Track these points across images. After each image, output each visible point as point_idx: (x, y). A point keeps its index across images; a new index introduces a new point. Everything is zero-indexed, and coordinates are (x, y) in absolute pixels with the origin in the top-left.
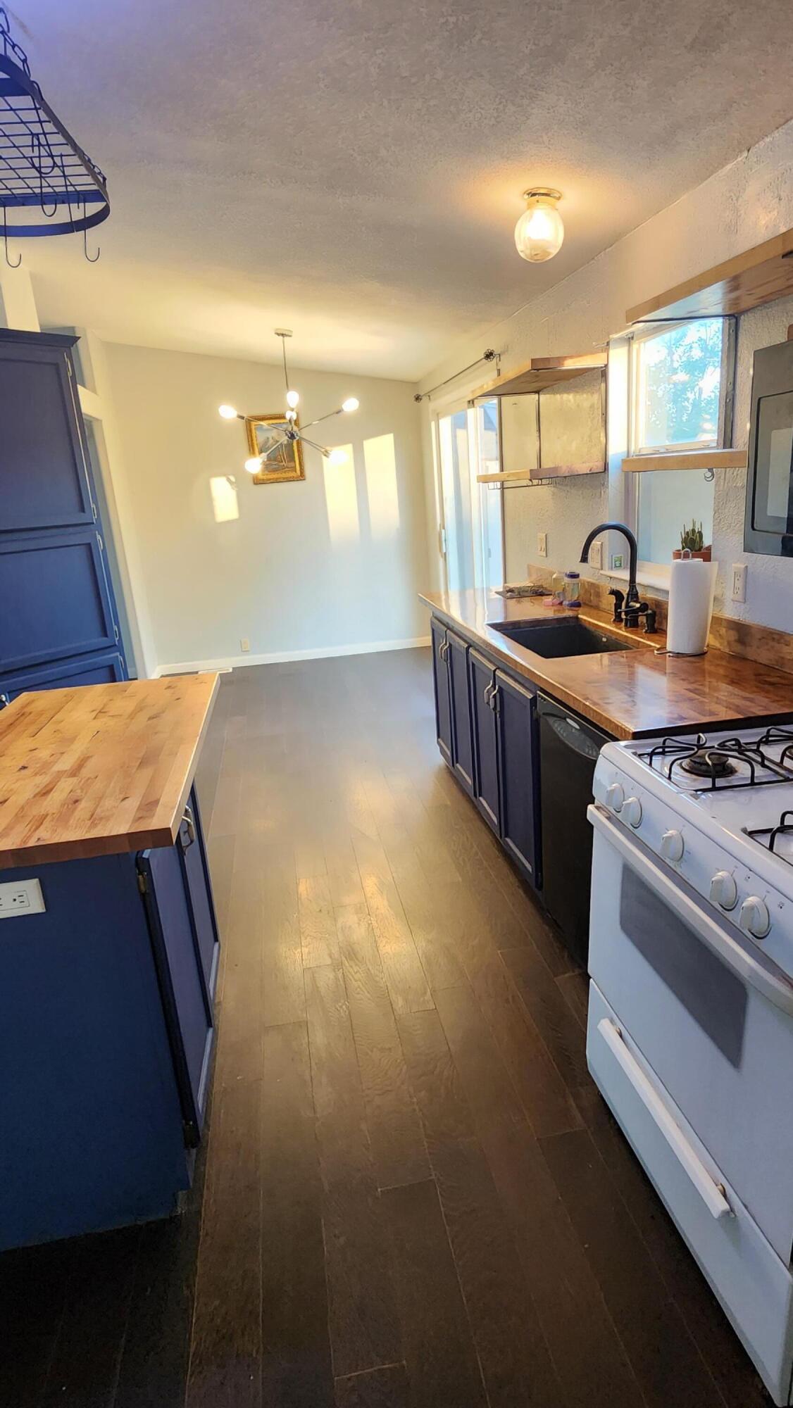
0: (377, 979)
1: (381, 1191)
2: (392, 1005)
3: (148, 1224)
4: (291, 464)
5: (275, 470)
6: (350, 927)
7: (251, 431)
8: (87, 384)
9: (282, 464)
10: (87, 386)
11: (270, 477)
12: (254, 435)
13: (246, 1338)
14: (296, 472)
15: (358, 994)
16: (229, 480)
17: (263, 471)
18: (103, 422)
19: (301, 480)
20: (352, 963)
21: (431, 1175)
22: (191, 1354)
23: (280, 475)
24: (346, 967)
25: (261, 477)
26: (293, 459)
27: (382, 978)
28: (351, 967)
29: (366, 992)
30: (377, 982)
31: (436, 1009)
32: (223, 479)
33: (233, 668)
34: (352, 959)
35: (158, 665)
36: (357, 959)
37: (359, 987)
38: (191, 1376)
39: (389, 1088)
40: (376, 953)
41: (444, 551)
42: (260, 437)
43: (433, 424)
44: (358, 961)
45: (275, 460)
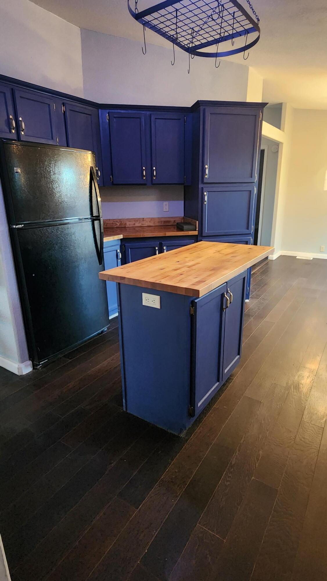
0: (303, 402)
1: (253, 479)
2: (303, 415)
3: (171, 433)
6: (303, 377)
10: (281, 129)
13: (178, 488)
15: (290, 403)
18: (284, 144)
20: (295, 390)
21: (278, 488)
22: (161, 479)
24: (292, 391)
27: (305, 403)
28: (294, 392)
29: (294, 405)
30: (302, 403)
31: (324, 428)
33: (313, 258)
34: (296, 389)
35: (281, 250)
36: (298, 390)
37: (292, 401)
38: (157, 485)
39: (281, 445)
40: (309, 392)
44: (299, 392)
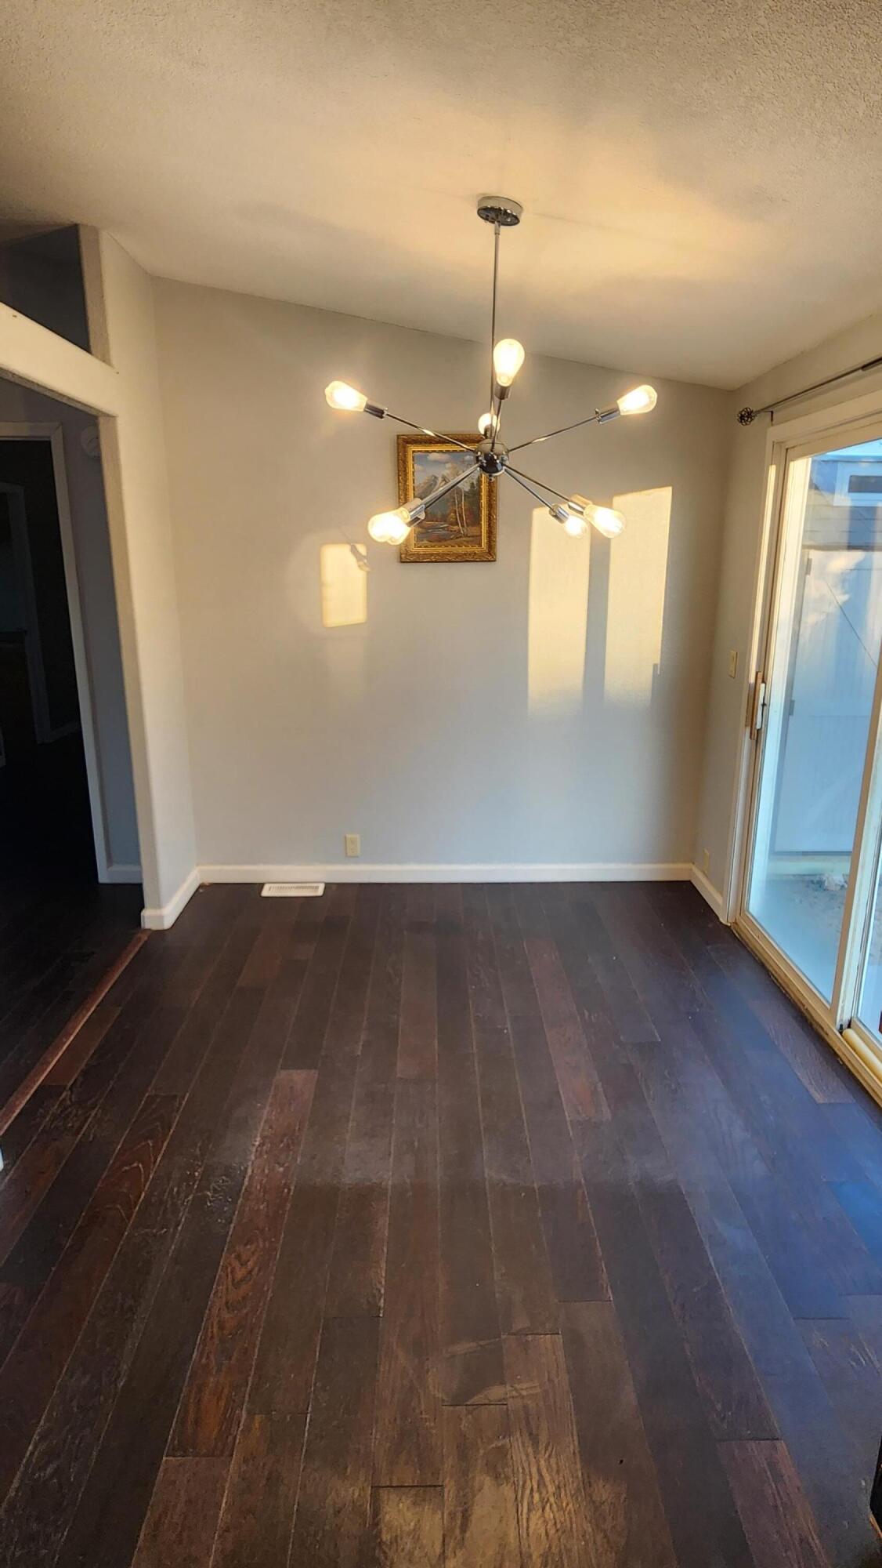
4: (473, 530)
5: (441, 540)
7: (405, 462)
8: (93, 349)
9: (456, 528)
10: (93, 352)
11: (430, 550)
12: (410, 470)
14: (480, 545)
16: (354, 551)
17: (419, 537)
19: (489, 561)
23: (450, 549)
25: (413, 549)
26: (477, 522)
32: (345, 550)
33: (328, 886)
35: (198, 865)
41: (758, 727)
42: (419, 475)
43: (772, 471)
45: (444, 519)
